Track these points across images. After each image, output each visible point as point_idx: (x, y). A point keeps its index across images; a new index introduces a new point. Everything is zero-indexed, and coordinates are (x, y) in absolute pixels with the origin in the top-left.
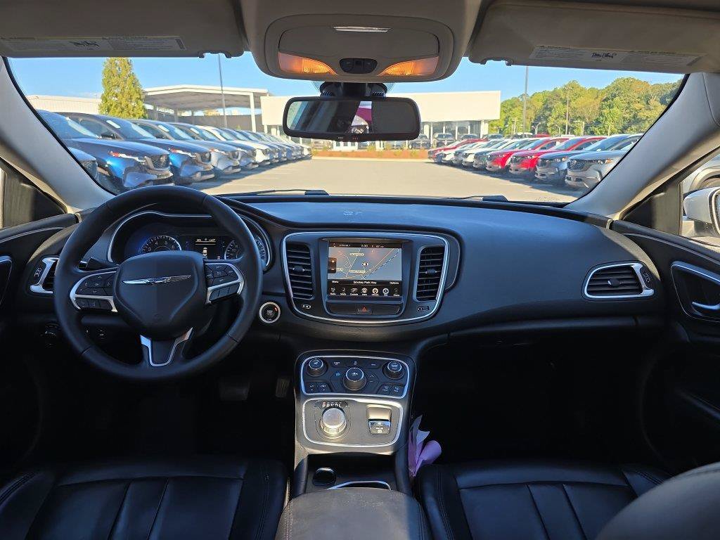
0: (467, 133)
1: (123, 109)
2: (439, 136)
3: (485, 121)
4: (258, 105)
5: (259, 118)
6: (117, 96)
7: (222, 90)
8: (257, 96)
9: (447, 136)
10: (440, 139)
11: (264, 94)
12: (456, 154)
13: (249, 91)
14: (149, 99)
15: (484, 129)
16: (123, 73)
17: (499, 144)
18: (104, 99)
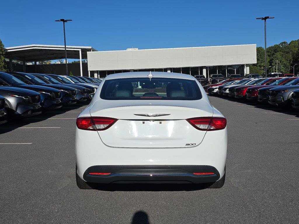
0: (234, 74)
2: (213, 76)
3: (247, 65)
4: (85, 56)
5: (85, 65)
7: (65, 48)
8: (85, 51)
9: (219, 76)
10: (213, 78)
11: (89, 50)
12: (220, 88)
13: (78, 48)
15: (247, 71)
17: (246, 82)
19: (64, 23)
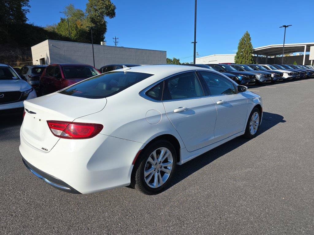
1: (244, 57)
4: (308, 50)
5: (307, 56)
6: (242, 52)
8: (309, 47)
11: (312, 45)
13: (304, 44)
14: (255, 52)
16: (246, 43)
18: (237, 54)
19: (285, 28)
